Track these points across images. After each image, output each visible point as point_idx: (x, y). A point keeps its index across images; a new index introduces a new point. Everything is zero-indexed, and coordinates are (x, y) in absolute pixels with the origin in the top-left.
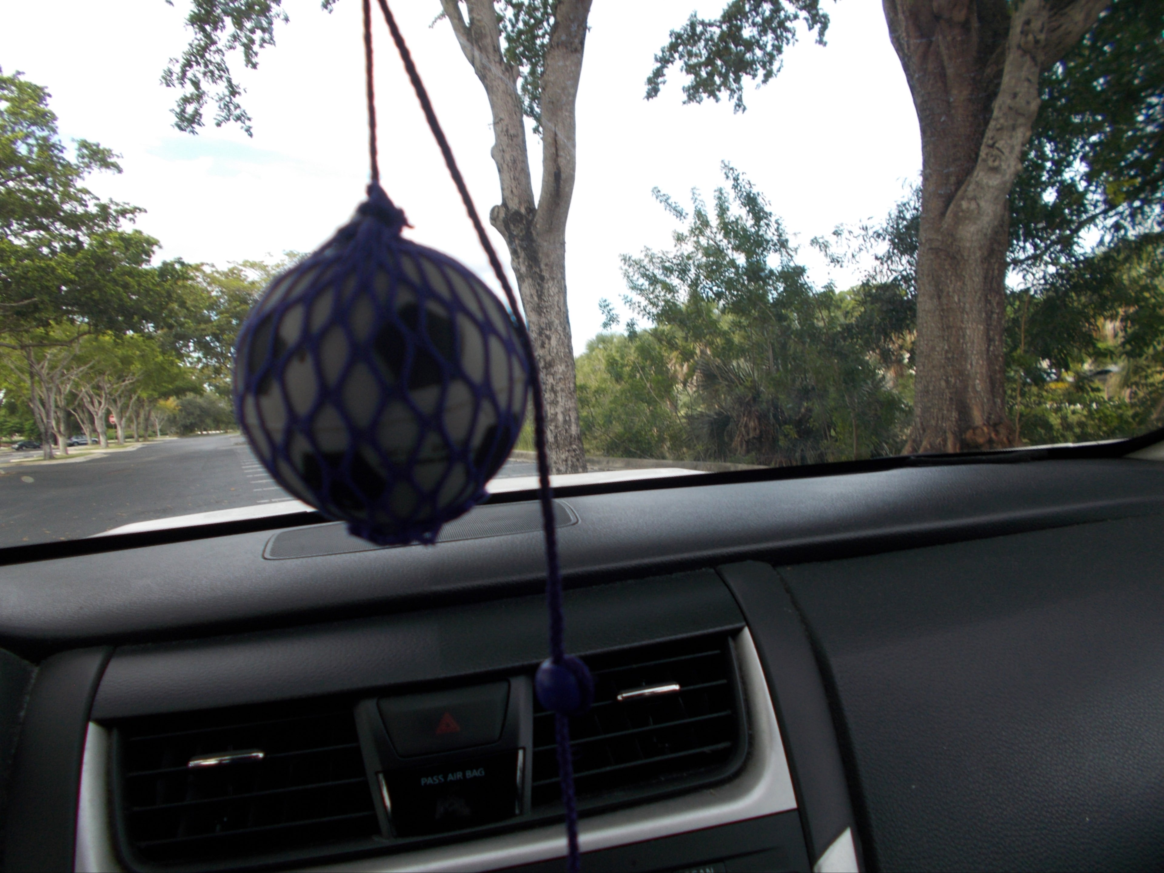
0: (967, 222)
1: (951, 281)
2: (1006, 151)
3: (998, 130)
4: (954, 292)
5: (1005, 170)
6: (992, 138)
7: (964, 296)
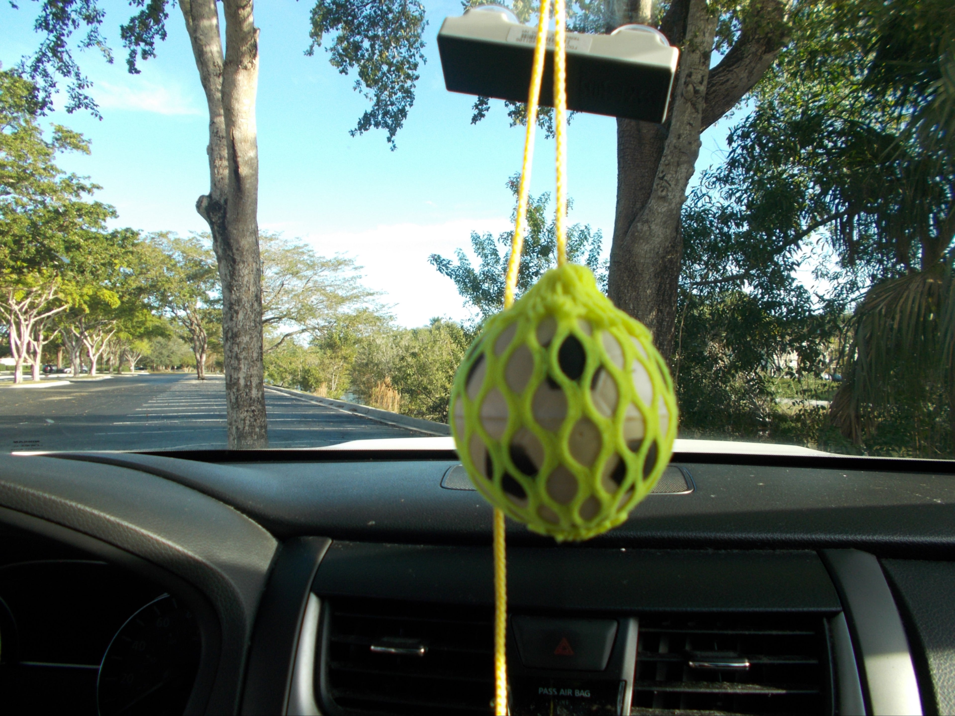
0: (641, 241)
1: (628, 290)
2: (673, 183)
3: (666, 165)
4: (630, 299)
5: (671, 199)
6: (662, 172)
7: (638, 304)
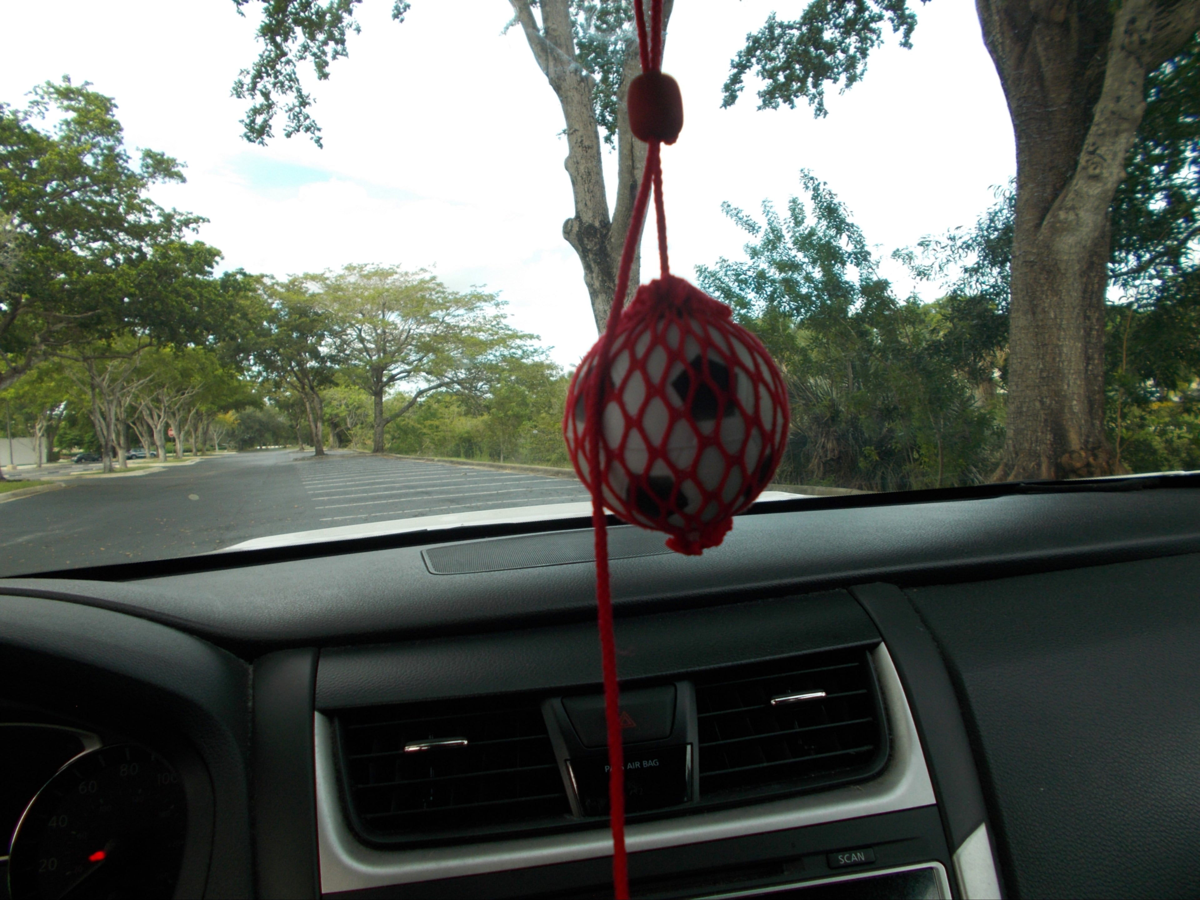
0: (1065, 233)
1: (1047, 295)
2: (1109, 157)
3: (1100, 135)
4: (1050, 306)
5: (1107, 178)
6: (1094, 144)
7: (1061, 312)
